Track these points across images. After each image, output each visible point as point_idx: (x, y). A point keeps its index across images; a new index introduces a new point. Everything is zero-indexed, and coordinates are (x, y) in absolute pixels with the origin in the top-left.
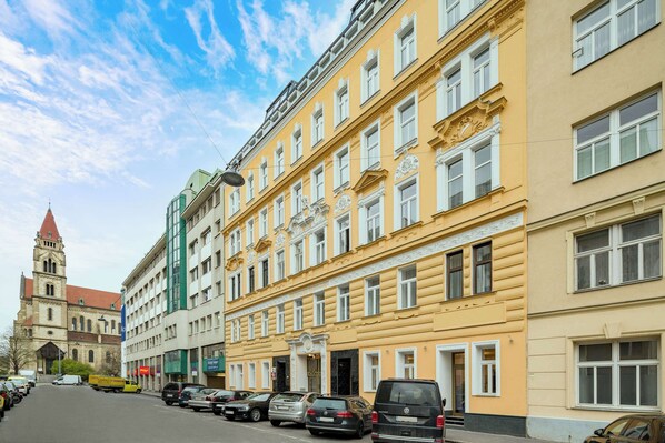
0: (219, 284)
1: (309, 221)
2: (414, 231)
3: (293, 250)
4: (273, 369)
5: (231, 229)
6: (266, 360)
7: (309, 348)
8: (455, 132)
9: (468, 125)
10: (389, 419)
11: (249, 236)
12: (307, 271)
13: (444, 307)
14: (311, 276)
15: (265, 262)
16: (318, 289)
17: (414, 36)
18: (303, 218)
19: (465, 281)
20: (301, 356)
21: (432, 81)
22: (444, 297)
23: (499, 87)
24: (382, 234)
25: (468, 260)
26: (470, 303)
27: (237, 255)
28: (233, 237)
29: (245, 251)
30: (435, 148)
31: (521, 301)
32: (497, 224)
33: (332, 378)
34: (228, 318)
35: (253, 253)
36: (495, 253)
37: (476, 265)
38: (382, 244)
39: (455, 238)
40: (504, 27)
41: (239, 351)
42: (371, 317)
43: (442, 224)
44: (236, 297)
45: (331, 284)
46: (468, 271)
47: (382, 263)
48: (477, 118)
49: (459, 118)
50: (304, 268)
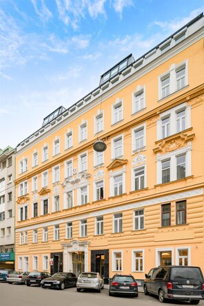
0: (10, 211)
1: (77, 181)
2: (143, 192)
3: (65, 196)
4: (51, 260)
5: (21, 181)
6: (46, 255)
7: (76, 248)
8: (167, 146)
9: (174, 144)
10: (179, 287)
11: (34, 186)
12: (76, 208)
13: (161, 230)
14: (78, 210)
15: (46, 201)
16: (83, 217)
17: (144, 95)
18: (73, 179)
19: (172, 218)
20: (70, 253)
21: (154, 120)
22: (160, 225)
23: (191, 129)
24: (124, 192)
25: (173, 208)
26: (175, 228)
27: (25, 195)
28: (22, 185)
29: (31, 194)
30: (156, 153)
31: (201, 229)
32: (189, 192)
33: (92, 264)
34: (17, 231)
35: (37, 195)
36: (188, 206)
37: (177, 211)
38: (124, 197)
39: (167, 197)
40: (194, 101)
41: (26, 249)
42: (116, 233)
43: (159, 190)
44: (24, 219)
45: (91, 215)
46: (173, 213)
47: (124, 206)
48: (179, 142)
49: (170, 140)
50: (73, 206)
